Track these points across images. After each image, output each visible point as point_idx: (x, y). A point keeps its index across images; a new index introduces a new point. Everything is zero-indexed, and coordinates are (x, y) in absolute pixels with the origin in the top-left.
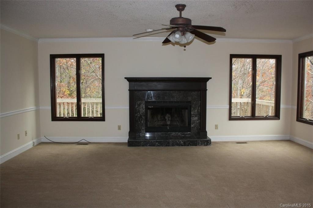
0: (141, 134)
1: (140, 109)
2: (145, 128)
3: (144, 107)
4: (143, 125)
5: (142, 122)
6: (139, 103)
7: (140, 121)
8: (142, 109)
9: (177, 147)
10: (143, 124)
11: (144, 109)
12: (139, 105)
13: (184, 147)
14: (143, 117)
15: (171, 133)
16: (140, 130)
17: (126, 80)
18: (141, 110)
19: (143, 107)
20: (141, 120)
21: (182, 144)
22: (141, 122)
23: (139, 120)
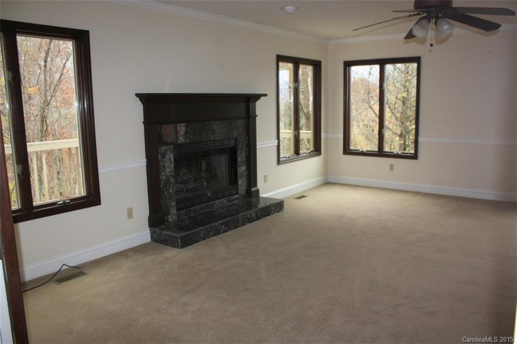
0: (169, 216)
1: (165, 164)
2: (175, 203)
3: (172, 159)
4: (172, 196)
5: (171, 191)
6: (163, 151)
7: (166, 190)
8: (169, 163)
9: (248, 226)
10: (173, 194)
11: (173, 163)
12: (164, 156)
13: (257, 222)
14: (172, 181)
15: (214, 202)
16: (169, 209)
17: (138, 99)
18: (167, 164)
19: (170, 159)
20: (168, 187)
21: (255, 218)
22: (168, 192)
23: (165, 188)
